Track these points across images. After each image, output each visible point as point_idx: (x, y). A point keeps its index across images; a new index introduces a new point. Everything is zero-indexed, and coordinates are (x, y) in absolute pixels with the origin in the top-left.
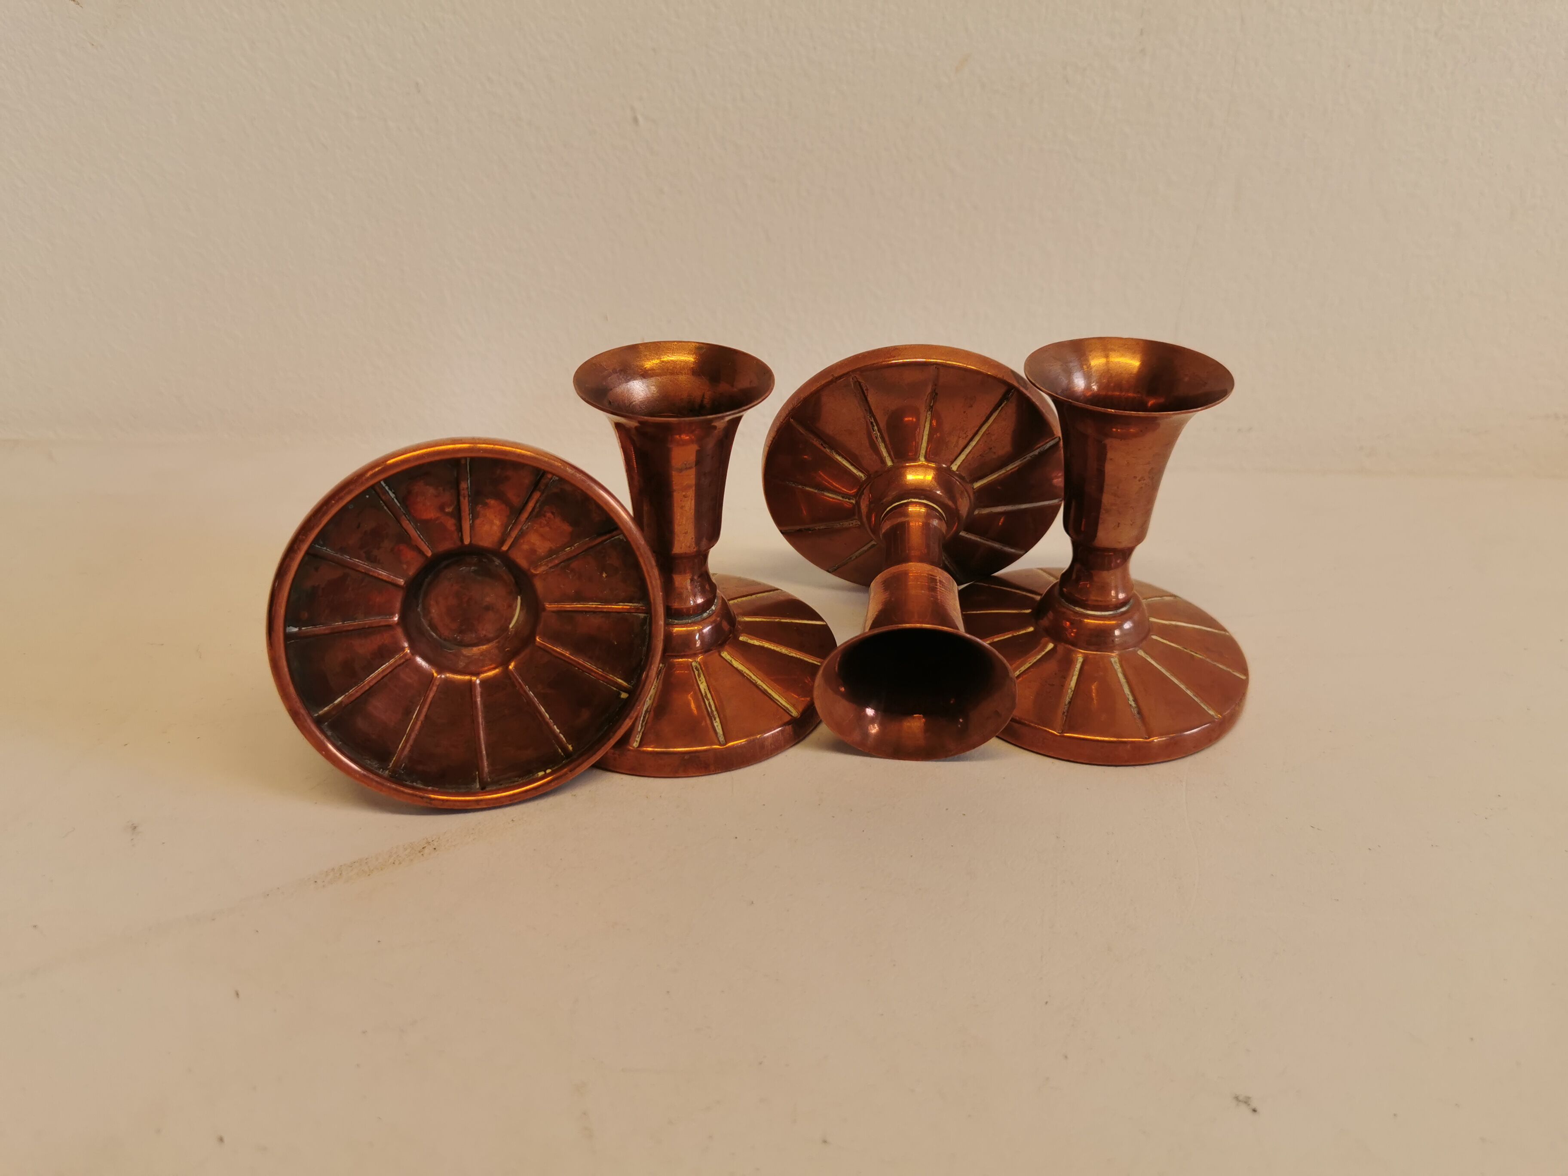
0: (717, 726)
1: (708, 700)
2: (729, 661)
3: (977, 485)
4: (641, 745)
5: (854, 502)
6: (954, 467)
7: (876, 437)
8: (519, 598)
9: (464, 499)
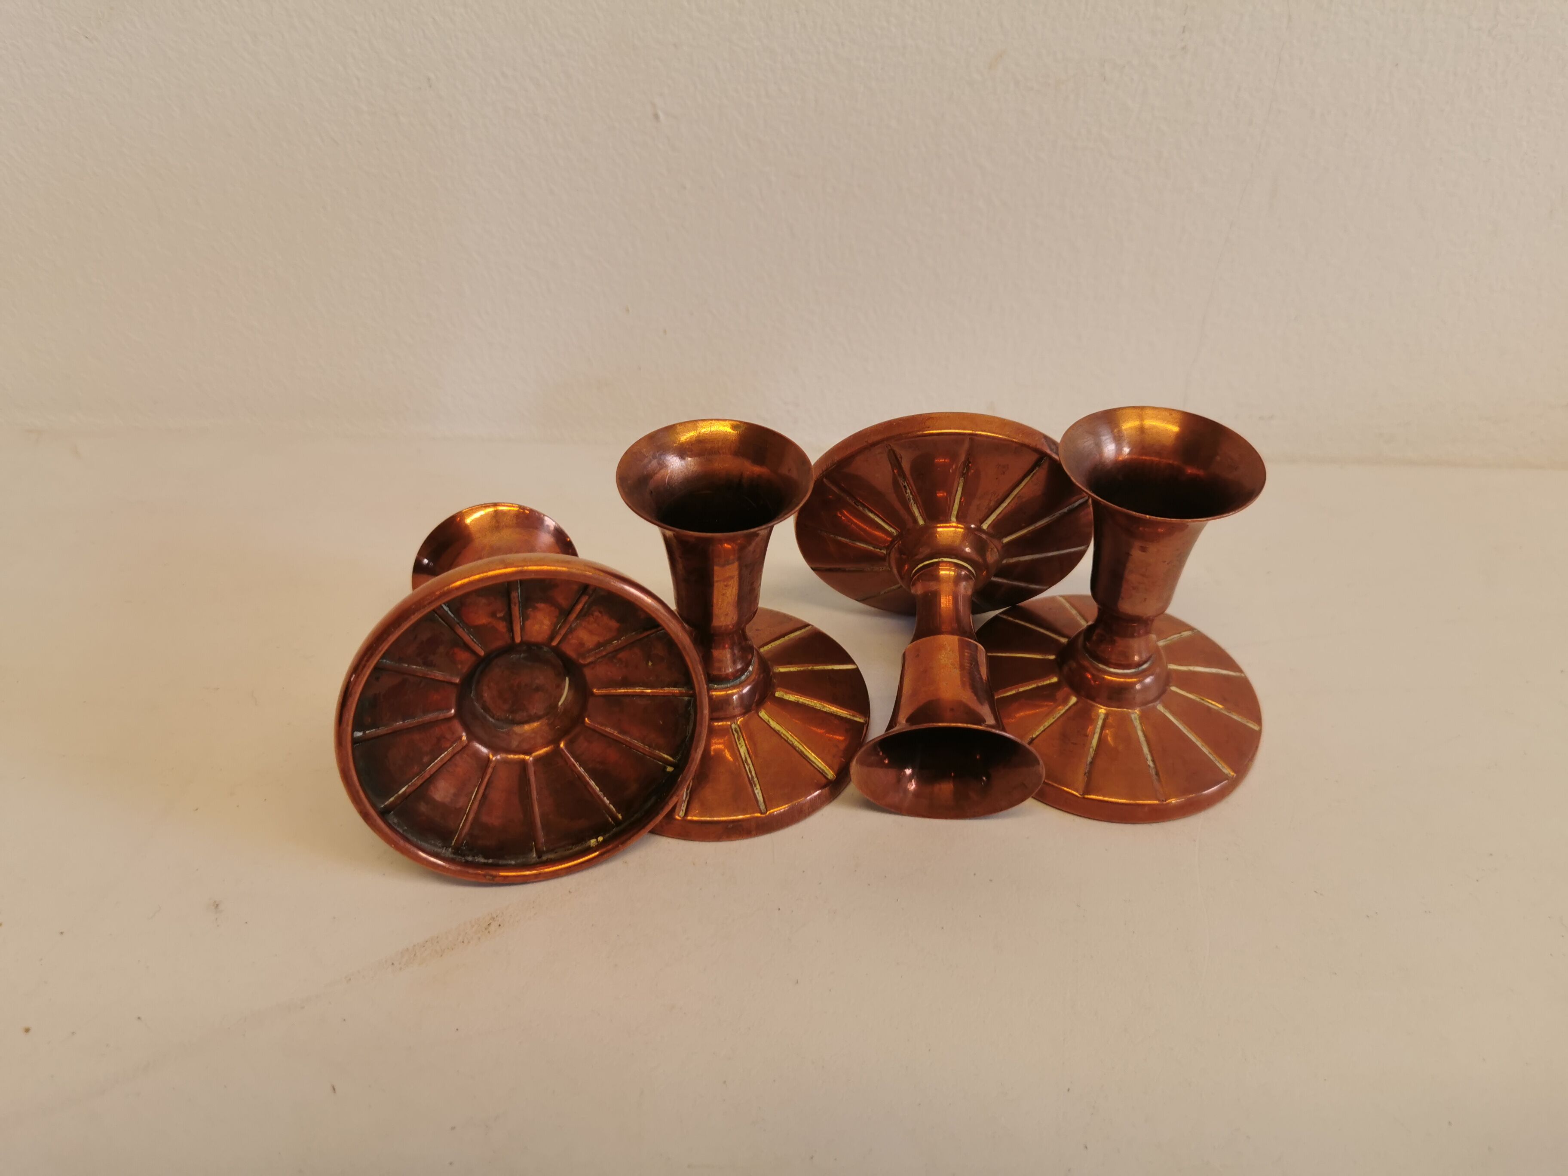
0: (758, 793)
1: (748, 765)
2: (767, 721)
3: (1006, 540)
4: (686, 814)
5: (885, 552)
6: (985, 526)
7: (909, 499)
8: (567, 679)
9: (515, 606)
